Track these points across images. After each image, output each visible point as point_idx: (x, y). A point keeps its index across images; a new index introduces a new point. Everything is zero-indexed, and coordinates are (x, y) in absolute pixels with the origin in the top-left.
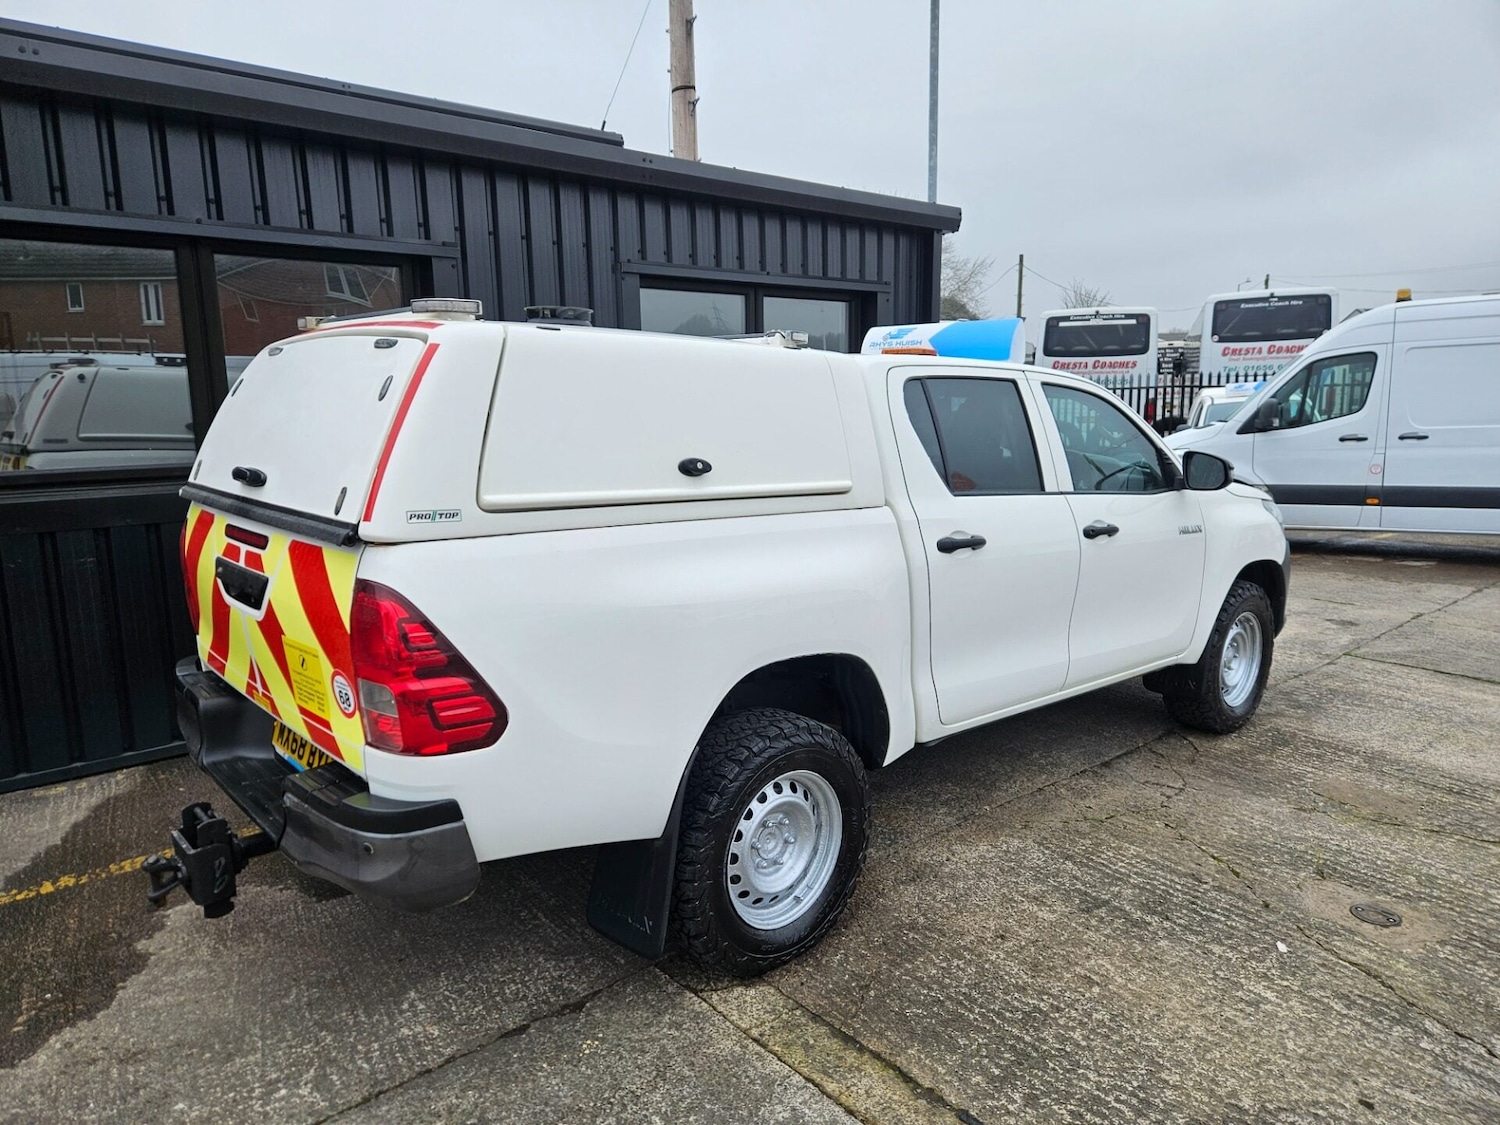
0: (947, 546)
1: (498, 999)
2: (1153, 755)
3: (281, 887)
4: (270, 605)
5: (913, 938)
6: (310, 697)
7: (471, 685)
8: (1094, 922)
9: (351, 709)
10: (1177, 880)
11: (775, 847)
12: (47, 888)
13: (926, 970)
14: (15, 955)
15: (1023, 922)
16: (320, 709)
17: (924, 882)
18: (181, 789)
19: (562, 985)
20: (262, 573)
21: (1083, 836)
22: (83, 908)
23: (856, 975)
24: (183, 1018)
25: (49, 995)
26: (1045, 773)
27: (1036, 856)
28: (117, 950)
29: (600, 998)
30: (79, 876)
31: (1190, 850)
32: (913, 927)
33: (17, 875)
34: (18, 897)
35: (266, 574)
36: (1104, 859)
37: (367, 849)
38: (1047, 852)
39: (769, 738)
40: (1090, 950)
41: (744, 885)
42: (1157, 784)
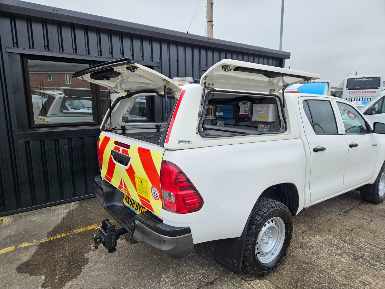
0: (316, 150)
1: (188, 279)
2: (359, 210)
3: (120, 239)
4: (131, 165)
5: (306, 266)
6: (143, 192)
7: (194, 192)
8: (359, 263)
9: (158, 198)
10: (380, 250)
11: (266, 238)
12: (59, 236)
13: (313, 277)
14: (53, 257)
15: (338, 262)
16: (146, 196)
17: (304, 248)
18: (89, 208)
19: (206, 276)
20: (128, 156)
21: (347, 235)
22: (69, 243)
23: (292, 278)
24: (101, 280)
25: (64, 270)
26: (329, 214)
27: (335, 241)
28: (80, 257)
29: (218, 281)
30: (67, 233)
31: (381, 241)
32: (305, 263)
33: (50, 232)
34: (52, 239)
35: (130, 156)
36: (356, 243)
37: (164, 241)
38: (338, 240)
39: (268, 208)
40: (361, 273)
41: (259, 251)
42: (363, 219)
